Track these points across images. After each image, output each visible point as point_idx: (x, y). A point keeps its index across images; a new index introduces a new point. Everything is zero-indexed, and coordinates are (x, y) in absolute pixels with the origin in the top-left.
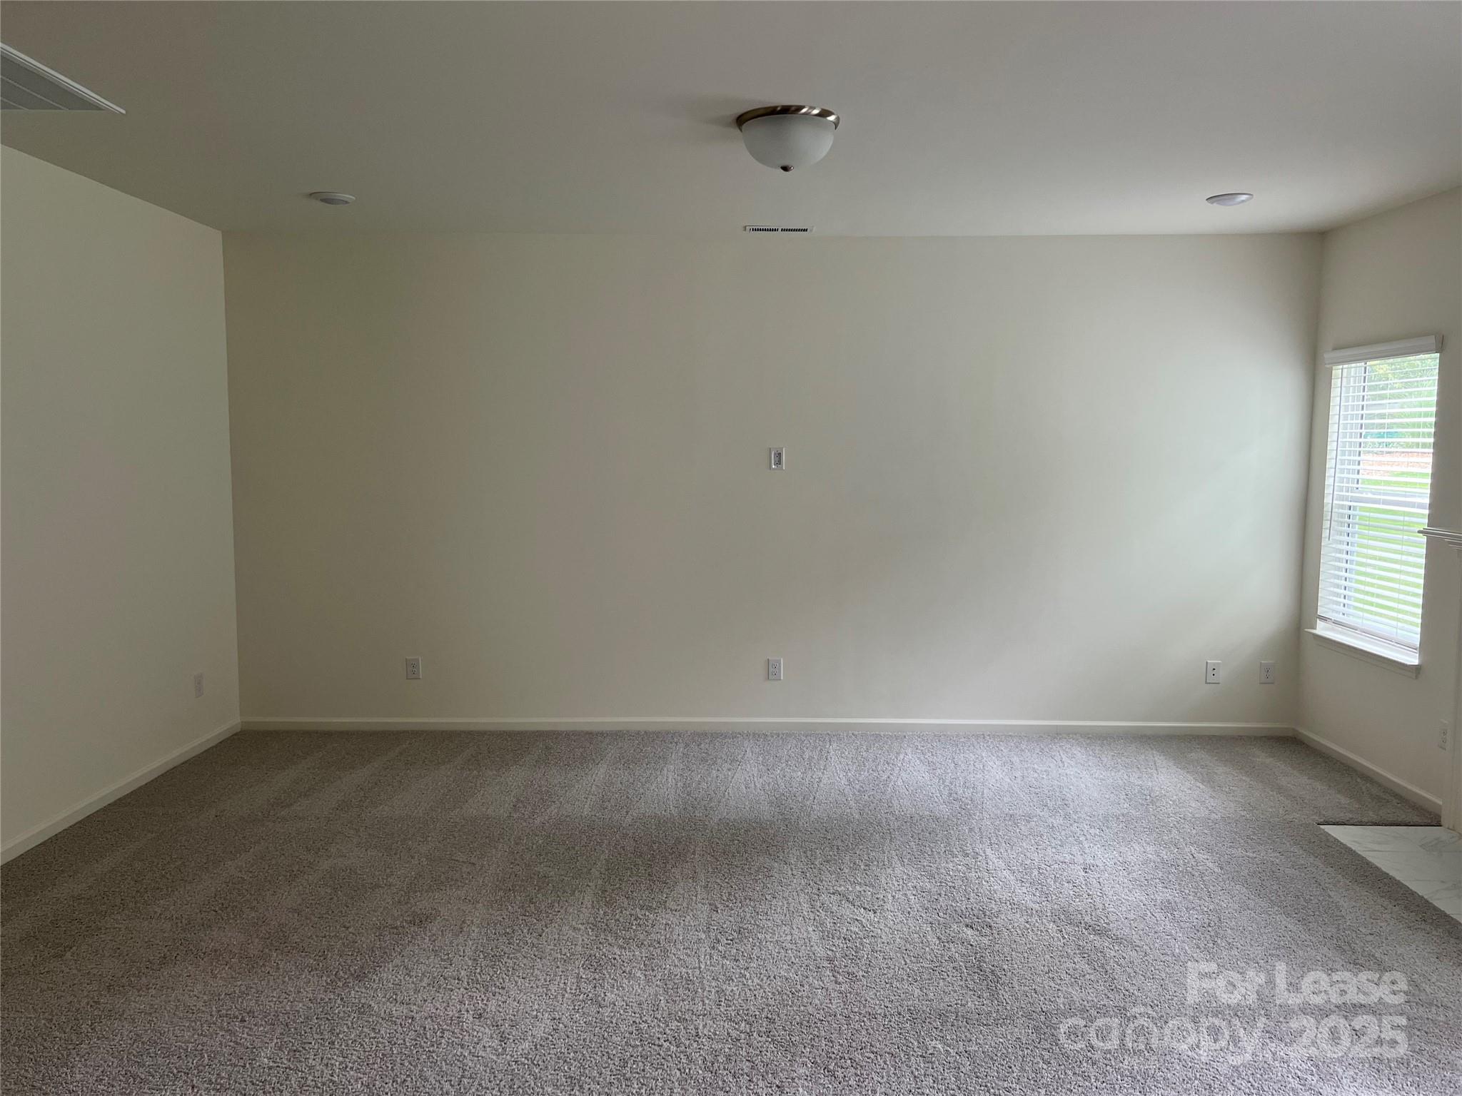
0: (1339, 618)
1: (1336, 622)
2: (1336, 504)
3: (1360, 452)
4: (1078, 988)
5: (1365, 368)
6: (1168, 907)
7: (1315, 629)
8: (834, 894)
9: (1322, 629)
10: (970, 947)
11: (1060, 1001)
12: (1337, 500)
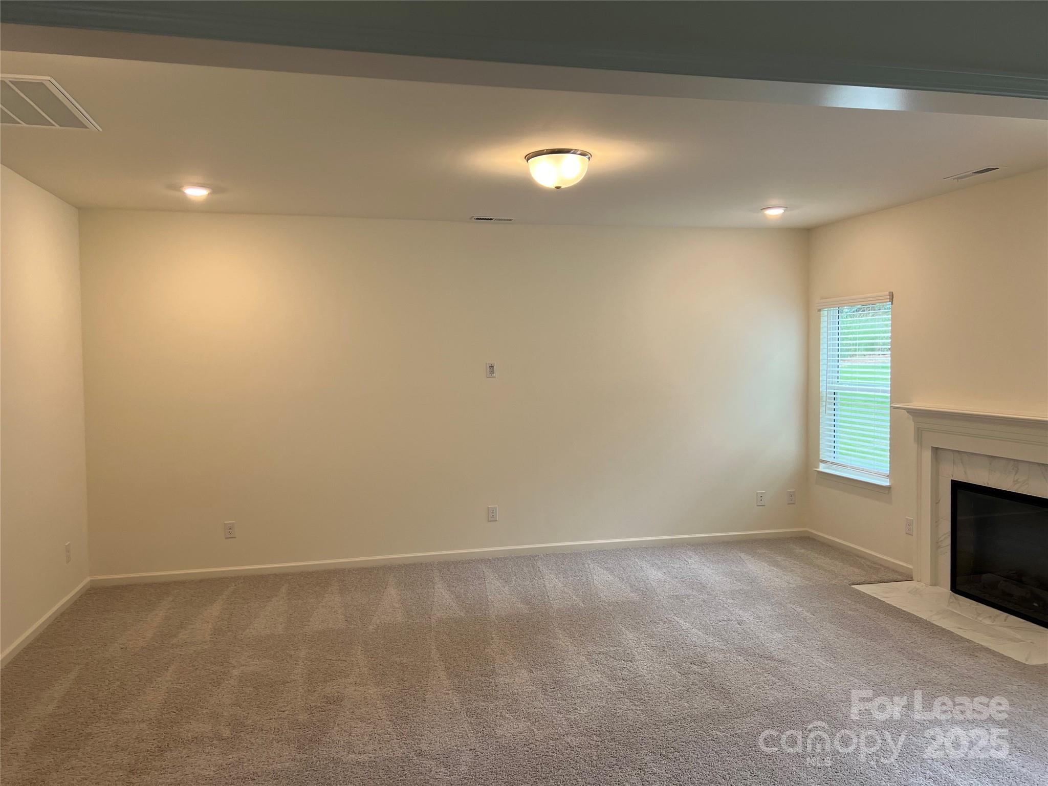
0: (832, 460)
1: (833, 463)
2: (829, 392)
3: (838, 360)
4: (776, 691)
5: (839, 311)
6: (798, 640)
7: (819, 468)
8: (599, 654)
9: (822, 468)
10: (701, 676)
11: (770, 699)
12: (829, 389)
